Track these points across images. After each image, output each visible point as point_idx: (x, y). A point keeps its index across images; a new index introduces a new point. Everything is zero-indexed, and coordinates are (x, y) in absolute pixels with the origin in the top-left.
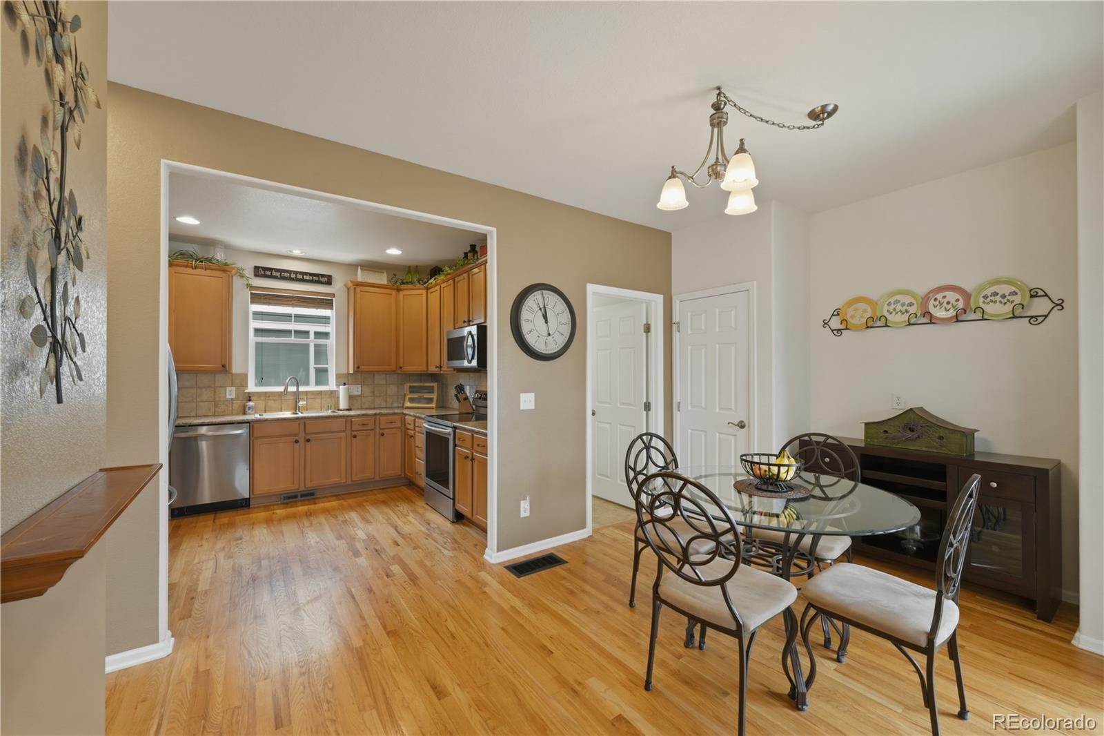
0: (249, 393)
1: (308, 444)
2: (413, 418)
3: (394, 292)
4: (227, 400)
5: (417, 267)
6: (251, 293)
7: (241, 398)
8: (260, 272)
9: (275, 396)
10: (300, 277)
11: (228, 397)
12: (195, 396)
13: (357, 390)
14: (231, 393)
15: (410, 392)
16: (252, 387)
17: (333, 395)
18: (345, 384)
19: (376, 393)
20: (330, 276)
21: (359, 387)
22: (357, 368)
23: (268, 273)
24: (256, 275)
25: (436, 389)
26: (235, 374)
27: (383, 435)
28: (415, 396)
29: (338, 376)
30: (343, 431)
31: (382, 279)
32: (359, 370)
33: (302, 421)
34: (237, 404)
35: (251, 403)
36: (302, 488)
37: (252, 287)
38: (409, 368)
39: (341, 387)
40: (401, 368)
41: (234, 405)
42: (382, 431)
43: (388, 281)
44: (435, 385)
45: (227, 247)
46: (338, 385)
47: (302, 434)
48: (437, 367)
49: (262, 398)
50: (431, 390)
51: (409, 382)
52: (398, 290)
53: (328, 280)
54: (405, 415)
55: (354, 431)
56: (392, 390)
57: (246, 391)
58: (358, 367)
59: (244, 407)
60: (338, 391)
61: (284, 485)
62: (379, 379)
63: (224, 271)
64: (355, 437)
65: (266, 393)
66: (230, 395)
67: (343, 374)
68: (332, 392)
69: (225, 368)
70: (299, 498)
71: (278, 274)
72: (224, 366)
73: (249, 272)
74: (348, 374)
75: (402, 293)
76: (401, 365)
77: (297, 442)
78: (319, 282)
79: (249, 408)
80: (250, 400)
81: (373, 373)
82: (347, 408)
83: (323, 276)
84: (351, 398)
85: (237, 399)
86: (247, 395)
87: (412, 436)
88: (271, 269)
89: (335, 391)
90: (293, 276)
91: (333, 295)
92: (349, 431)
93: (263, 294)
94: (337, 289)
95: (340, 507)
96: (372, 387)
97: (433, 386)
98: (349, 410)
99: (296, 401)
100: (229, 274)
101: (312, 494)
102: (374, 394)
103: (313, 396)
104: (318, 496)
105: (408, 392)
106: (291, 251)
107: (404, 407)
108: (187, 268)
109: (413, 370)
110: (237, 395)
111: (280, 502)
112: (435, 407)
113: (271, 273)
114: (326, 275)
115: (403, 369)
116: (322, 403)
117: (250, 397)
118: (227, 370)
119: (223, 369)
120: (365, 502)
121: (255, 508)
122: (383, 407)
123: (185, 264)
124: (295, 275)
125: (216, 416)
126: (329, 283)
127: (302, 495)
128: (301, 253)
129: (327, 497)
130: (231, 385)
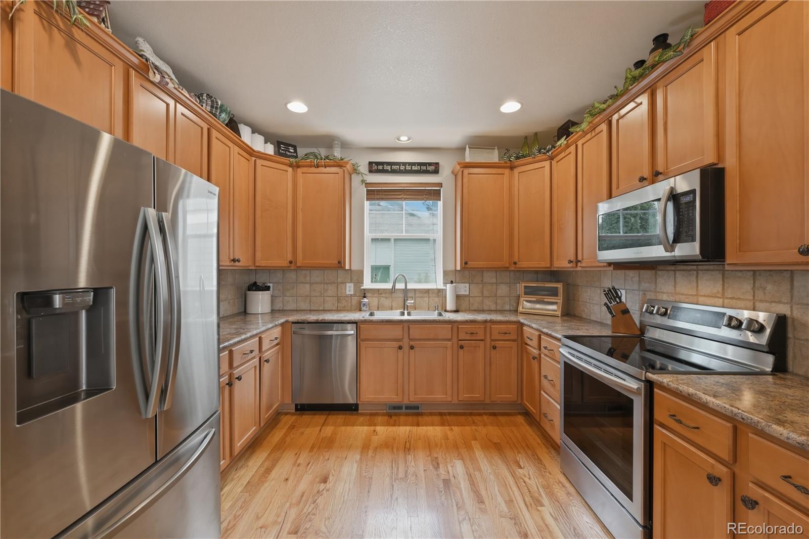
0: (364, 289)
1: (412, 352)
2: (537, 333)
3: (507, 171)
4: (347, 296)
5: (536, 134)
6: (368, 191)
7: (358, 295)
8: (376, 168)
9: (386, 293)
10: (408, 168)
11: (348, 293)
12: (322, 292)
13: (464, 289)
14: (350, 289)
15: (526, 294)
16: (367, 284)
17: (440, 293)
18: (452, 282)
19: (486, 293)
20: (437, 164)
21: (467, 285)
22: (465, 264)
23: (380, 167)
24: (371, 171)
25: (561, 291)
26: (354, 271)
27: (495, 348)
28: (533, 299)
29: (445, 273)
30: (449, 340)
31: (494, 157)
32: (467, 266)
33: (406, 325)
34: (355, 300)
35: (365, 300)
36: (406, 402)
37: (367, 185)
38: (524, 264)
39: (448, 285)
40: (515, 263)
41: (353, 301)
42: (493, 343)
43: (500, 158)
44: (560, 286)
45: (345, 145)
46: (445, 283)
47: (406, 340)
48: (570, 262)
49: (375, 295)
50: (554, 293)
51: (523, 281)
52: (512, 168)
53: (435, 169)
54: (522, 325)
55: (460, 340)
56: (503, 290)
57: (362, 288)
58: (466, 263)
59: (360, 303)
60: (446, 290)
61: (390, 396)
62: (489, 277)
63: (340, 166)
64: (462, 347)
65: (378, 290)
66: (350, 291)
67: (451, 271)
68: (439, 291)
69: (340, 265)
70: (404, 410)
71: (389, 168)
72: (339, 263)
73: (363, 168)
74: (456, 270)
75: (516, 171)
76: (516, 260)
77: (400, 348)
78: (427, 172)
79: (364, 305)
80: (365, 297)
81: (481, 270)
82: (454, 309)
83: (430, 164)
84: (458, 297)
85: (355, 295)
86: (363, 292)
87: (534, 358)
88: (382, 164)
89: (442, 289)
90: (402, 168)
91: (440, 185)
92: (455, 340)
93: (377, 190)
94: (445, 177)
95: (443, 441)
96: (481, 286)
97: (557, 287)
98: (456, 311)
99: (405, 300)
100: (344, 170)
101: (417, 408)
102: (483, 295)
103: (421, 295)
104: (422, 411)
105: (523, 294)
106: (398, 139)
107: (519, 312)
108: (311, 167)
109: (531, 266)
110: (355, 291)
111: (385, 411)
112: (560, 315)
113: (383, 167)
114: (433, 163)
115: (517, 266)
116: (429, 302)
117: (365, 294)
118: (341, 267)
119: (339, 265)
120: (475, 439)
121: (362, 414)
122: (493, 309)
123: (310, 163)
124: (404, 167)
125: (338, 310)
126: (436, 172)
127: (407, 408)
128: (409, 139)
129: (431, 414)
130: (350, 282)
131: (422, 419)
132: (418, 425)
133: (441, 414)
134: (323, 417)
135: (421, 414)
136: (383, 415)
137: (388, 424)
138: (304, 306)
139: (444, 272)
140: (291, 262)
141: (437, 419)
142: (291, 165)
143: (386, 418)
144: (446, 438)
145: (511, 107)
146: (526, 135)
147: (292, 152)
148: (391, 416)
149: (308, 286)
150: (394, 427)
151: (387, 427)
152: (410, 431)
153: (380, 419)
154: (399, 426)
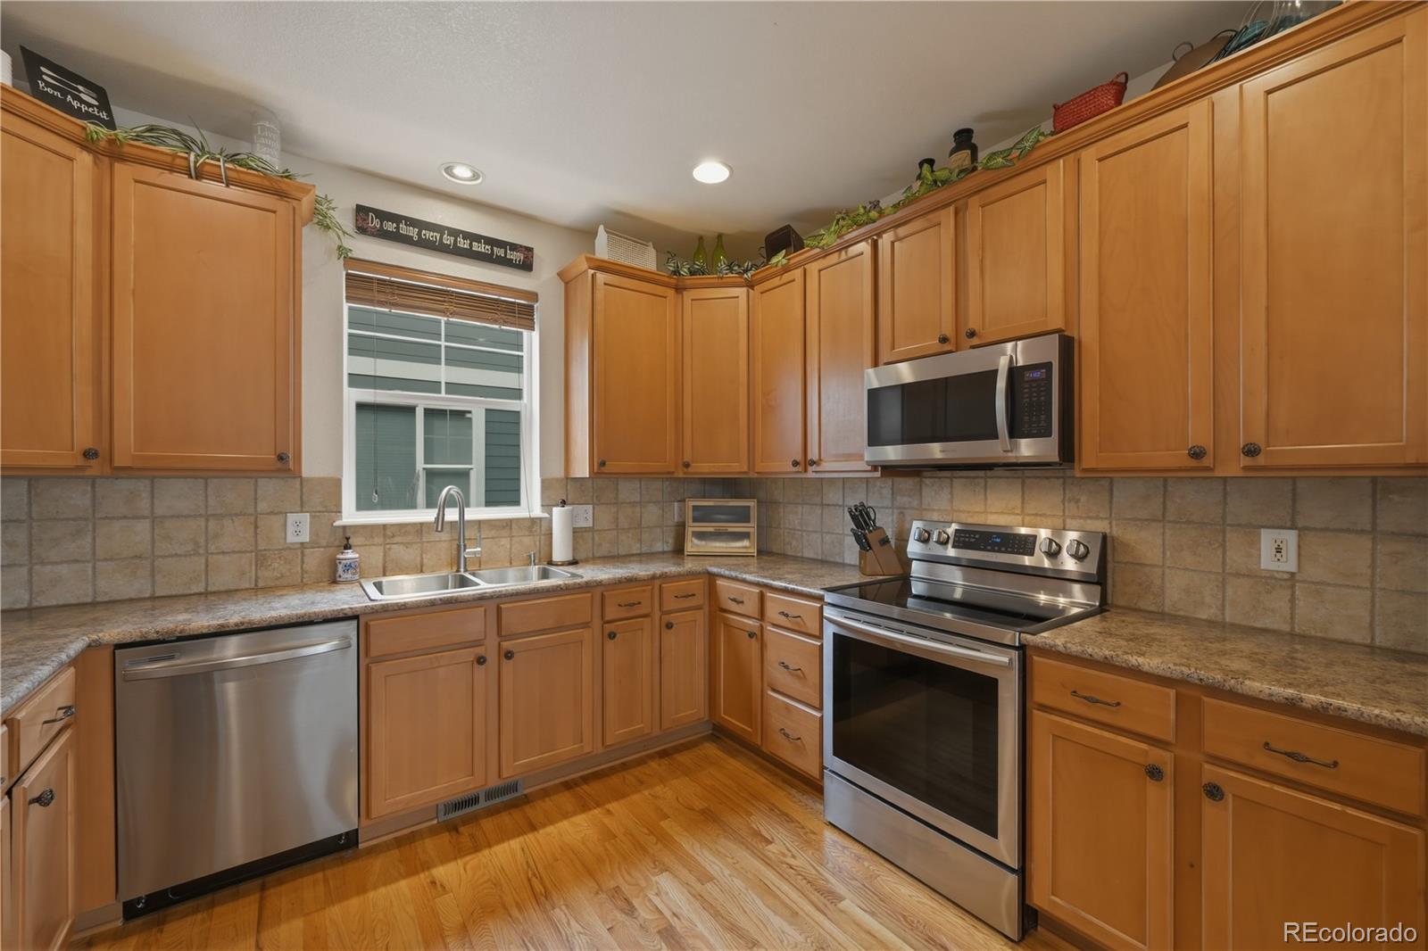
0: (344, 528)
1: (507, 666)
2: (756, 590)
3: (669, 293)
4: (290, 548)
5: (720, 236)
6: (347, 274)
7: (324, 543)
8: (371, 221)
9: (406, 533)
10: (463, 244)
11: (291, 538)
12: (202, 541)
13: (586, 515)
14: (299, 528)
15: (695, 520)
16: (351, 515)
17: (536, 526)
18: (564, 503)
19: (623, 522)
20: (530, 250)
21: (590, 508)
22: (600, 466)
23: (390, 226)
24: (362, 230)
25: (754, 514)
26: (309, 480)
27: (670, 625)
28: (708, 527)
29: (546, 485)
30: (586, 625)
31: (646, 259)
32: (604, 469)
33: (492, 606)
34: (314, 559)
35: (350, 554)
37: (350, 261)
38: (705, 468)
39: (556, 510)
40: (687, 465)
41: (307, 559)
42: (666, 619)
43: (660, 265)
44: (752, 503)
46: (547, 506)
47: (492, 640)
48: (796, 463)
49: (377, 540)
50: (743, 516)
51: (694, 497)
52: (679, 289)
53: (523, 259)
54: (712, 577)
55: (608, 622)
56: (651, 514)
57: (337, 523)
58: (603, 464)
59: (334, 564)
60: (550, 520)
61: (448, 782)
62: (628, 491)
63: (282, 195)
64: (612, 636)
65: (385, 526)
66: (297, 533)
67: (557, 480)
68: (533, 521)
69: (284, 463)
70: (481, 805)
71: (413, 232)
72: (281, 458)
73: (342, 216)
74: (568, 479)
75: (687, 296)
76: (687, 458)
77: (481, 660)
78: (505, 262)
79: (348, 567)
80: (347, 547)
81: (617, 477)
82: (570, 558)
83: (514, 247)
84: (577, 534)
85: (314, 544)
86: (340, 533)
87: (751, 635)
88: (396, 218)
89: (540, 519)
90: (448, 240)
91: (534, 296)
92: (597, 623)
93: (379, 279)
94: (542, 281)
95: (607, 844)
96: (614, 509)
97: (749, 507)
98: (574, 563)
99: (459, 546)
100: (294, 208)
101: (513, 787)
102: (617, 526)
103: (493, 533)
104: (526, 792)
105: (691, 520)
106: (449, 170)
107: (686, 553)
108: (171, 171)
109: (717, 470)
110: (315, 533)
111: (435, 822)
112: (755, 554)
113: (397, 228)
114: (521, 246)
115: (690, 470)
116: (511, 548)
117: (348, 539)
118: (289, 470)
119: (279, 465)
120: (665, 817)
121: (372, 851)
122: (635, 552)
123: (169, 159)
124: (452, 239)
125: (260, 590)
126: (526, 266)
127: (490, 795)
128: (475, 176)
129: (546, 793)
130: (299, 509)
131: (534, 811)
132: (533, 828)
133: (568, 786)
135: (527, 800)
136: (433, 832)
137: (459, 853)
139: (543, 481)
140: (88, 454)
141: (565, 799)
142: (87, 144)
143: (446, 837)
144: (608, 835)
145: (711, 172)
146: (702, 233)
147: (90, 105)
148: (457, 831)
149: (143, 527)
150: (480, 855)
151: (460, 862)
152: (523, 849)
153: (429, 846)
154: (489, 846)
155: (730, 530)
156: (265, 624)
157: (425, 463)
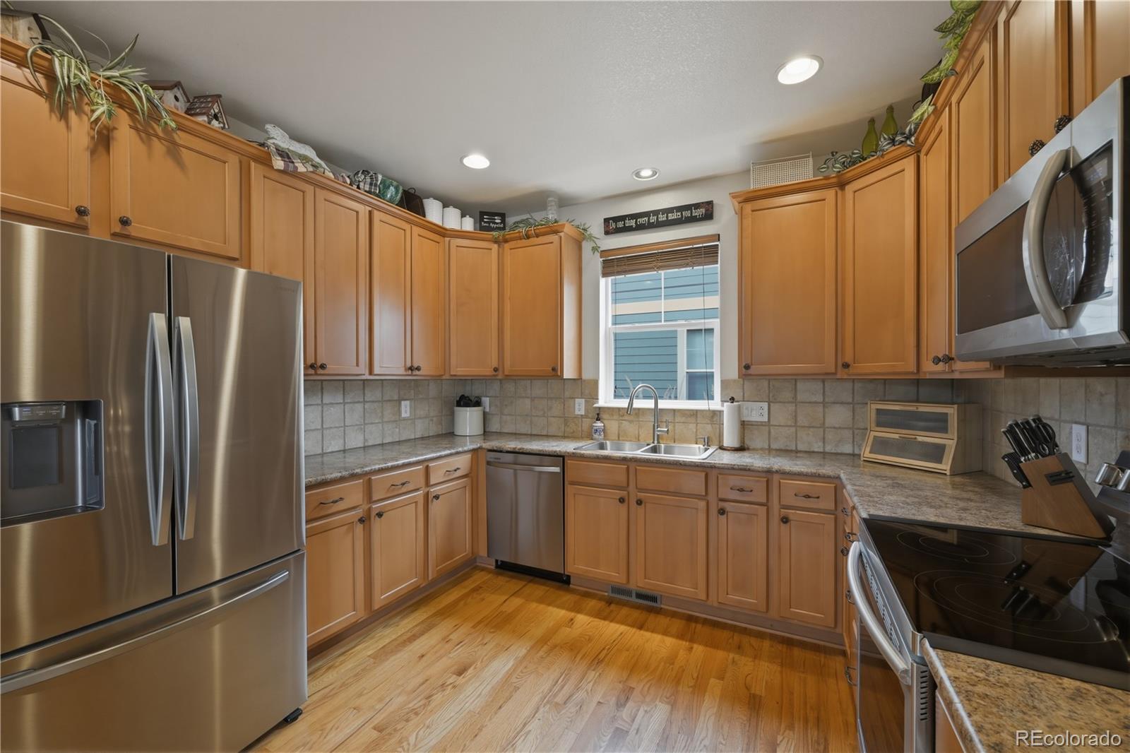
0: (600, 408)
1: (641, 509)
2: (851, 504)
3: (830, 194)
4: (577, 417)
5: (891, 109)
6: (603, 262)
7: (590, 416)
8: (615, 225)
10: (662, 218)
11: (577, 412)
12: (546, 410)
13: (757, 412)
14: (580, 407)
15: (879, 424)
16: (604, 400)
17: (715, 415)
18: (732, 400)
19: (802, 420)
20: (710, 203)
21: (765, 405)
22: (747, 370)
23: (620, 224)
24: (607, 233)
25: (953, 423)
26: (585, 381)
27: (785, 520)
28: (893, 435)
29: (726, 385)
30: (702, 497)
31: (805, 171)
32: (749, 372)
33: (632, 466)
34: (585, 423)
35: (599, 424)
36: (632, 585)
37: (603, 253)
38: (865, 368)
39: (727, 405)
40: (846, 366)
41: (583, 425)
42: (785, 513)
43: (817, 169)
44: (952, 411)
45: (565, 202)
46: (723, 402)
47: (631, 489)
48: (936, 361)
49: (615, 417)
50: (940, 424)
52: (842, 185)
53: (706, 212)
54: (842, 484)
55: (721, 500)
56: (838, 416)
57: (595, 405)
58: (747, 367)
59: (592, 428)
60: (723, 412)
61: (613, 575)
62: (809, 392)
63: (555, 232)
64: (723, 512)
65: (619, 409)
66: (580, 409)
67: (728, 382)
68: (713, 413)
70: (634, 599)
71: (632, 223)
72: (554, 369)
73: (596, 228)
74: (733, 379)
75: (850, 189)
76: (848, 359)
77: (623, 500)
78: (692, 220)
79: (596, 431)
80: (598, 419)
81: (794, 379)
82: (736, 445)
83: (697, 206)
84: (744, 426)
85: (586, 416)
86: (597, 411)
88: (623, 218)
89: (718, 412)
90: (653, 219)
92: (711, 498)
93: (617, 259)
94: (725, 223)
95: (663, 664)
96: (791, 407)
97: (946, 414)
98: (741, 449)
99: (654, 426)
100: (561, 237)
101: (654, 599)
102: (796, 421)
103: (683, 419)
104: (662, 606)
105: (873, 425)
106: (638, 175)
107: (862, 459)
108: (521, 239)
109: (878, 371)
110: (586, 410)
111: (606, 594)
112: (948, 474)
113: (624, 224)
114: (702, 203)
115: (851, 370)
116: (696, 432)
117: (598, 414)
118: (558, 375)
119: (554, 373)
120: (721, 677)
121: (573, 591)
122: (816, 450)
123: (518, 234)
124: (655, 217)
125: (565, 437)
126: (709, 216)
127: (639, 596)
128: (654, 173)
129: (674, 615)
130: (580, 396)
131: (652, 619)
132: (641, 627)
133: (690, 619)
134: (520, 584)
135: (658, 611)
136: (601, 599)
137: (599, 615)
138: (524, 428)
139: (722, 382)
140: (496, 370)
141: (677, 624)
142: (496, 241)
143: (602, 604)
144: (671, 660)
145: (799, 70)
147: (497, 223)
148: (610, 604)
149: (528, 402)
150: (603, 621)
151: (592, 619)
152: (621, 634)
153: (592, 604)
154: (611, 621)
155: (920, 439)
156: (528, 451)
157: (688, 368)
